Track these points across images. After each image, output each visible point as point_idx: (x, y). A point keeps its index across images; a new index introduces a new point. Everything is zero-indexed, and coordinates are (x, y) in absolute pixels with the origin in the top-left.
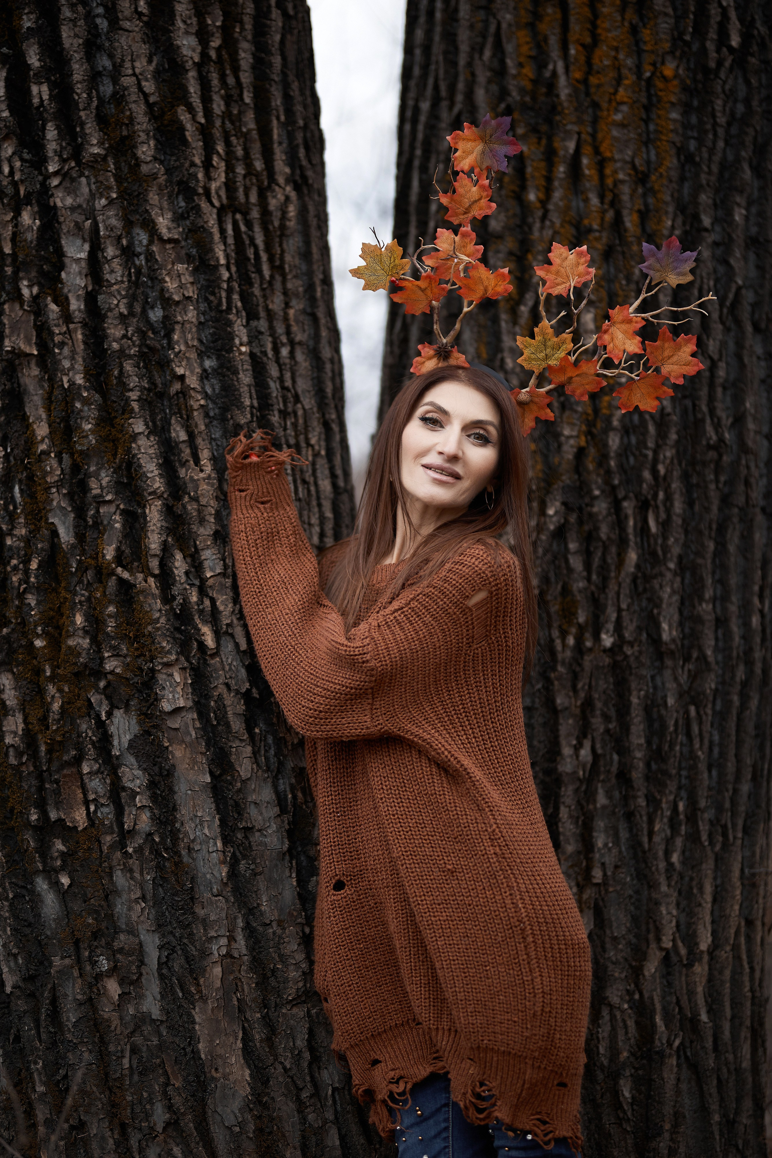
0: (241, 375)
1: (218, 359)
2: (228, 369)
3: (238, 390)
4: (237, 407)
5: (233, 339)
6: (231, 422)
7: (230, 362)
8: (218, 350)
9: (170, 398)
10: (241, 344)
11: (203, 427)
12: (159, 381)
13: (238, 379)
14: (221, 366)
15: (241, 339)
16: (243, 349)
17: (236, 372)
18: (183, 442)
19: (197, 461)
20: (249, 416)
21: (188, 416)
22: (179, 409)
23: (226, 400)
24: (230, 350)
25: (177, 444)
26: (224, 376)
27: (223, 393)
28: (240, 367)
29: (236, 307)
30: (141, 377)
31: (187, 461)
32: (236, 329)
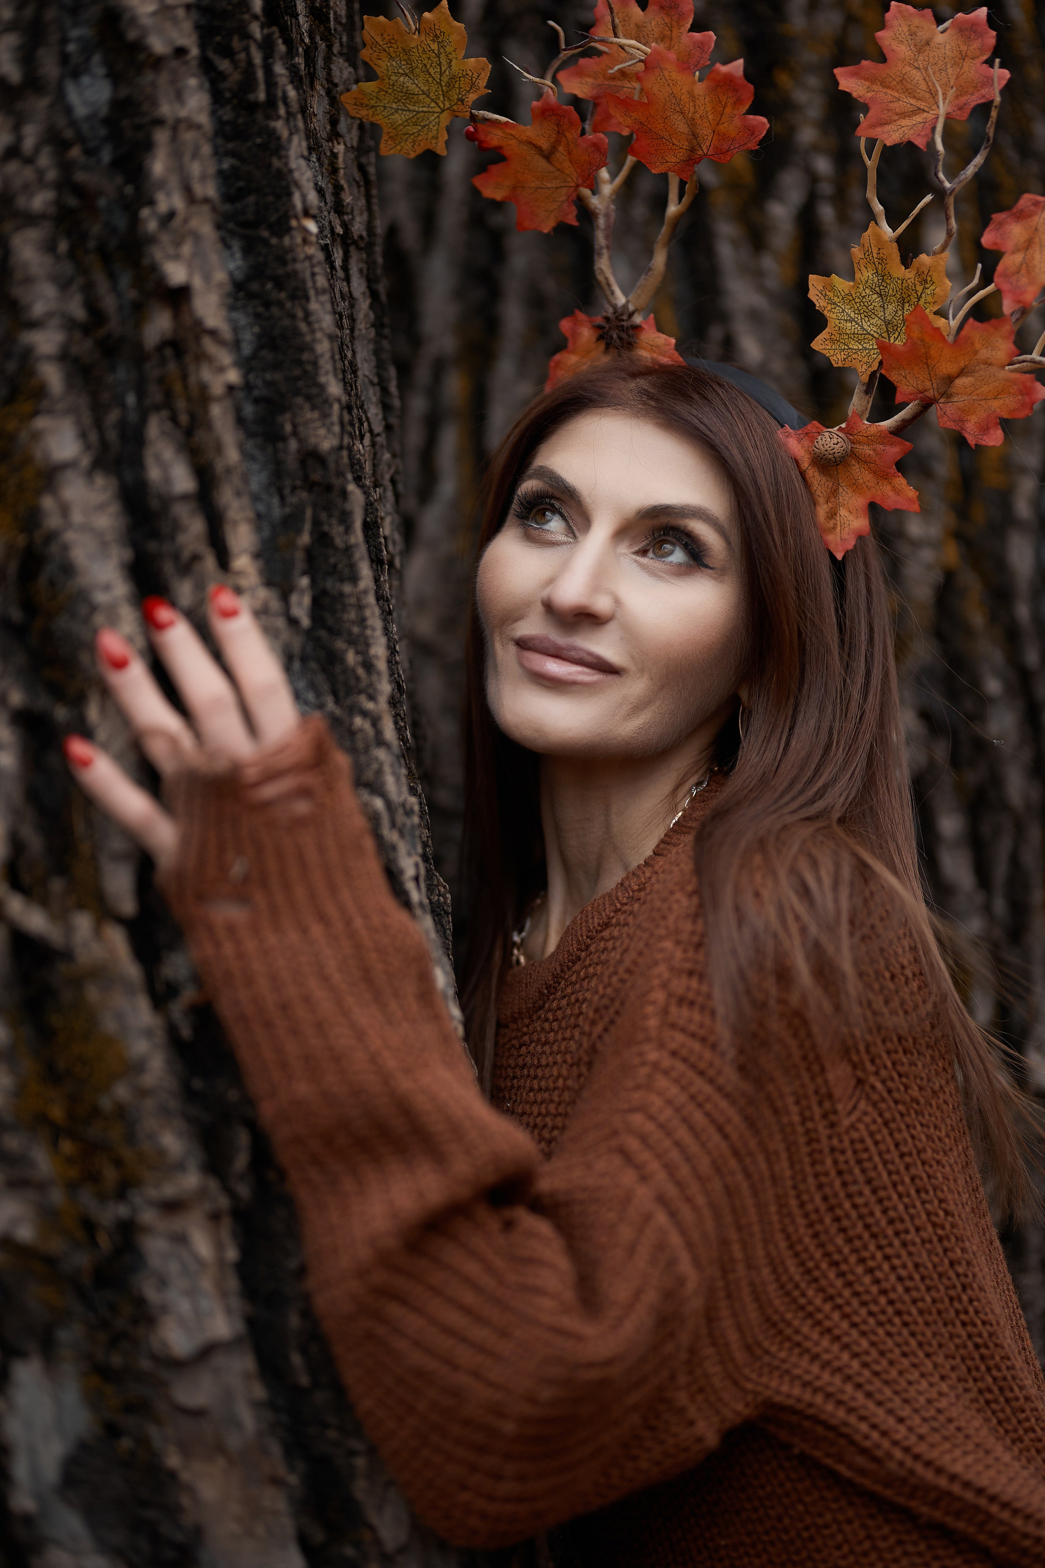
0: (314, 306)
1: (247, 251)
2: (279, 284)
3: (312, 350)
4: (308, 398)
5: (290, 195)
6: (293, 445)
7: (282, 261)
8: (245, 224)
9: (140, 357)
10: (307, 213)
11: (233, 455)
12: (109, 303)
13: (307, 314)
14: (256, 272)
15: (304, 197)
16: (312, 226)
17: (300, 295)
18: (185, 497)
19: (223, 559)
20: (337, 429)
21: (193, 417)
22: (168, 395)
23: (278, 376)
24: (282, 227)
25: (167, 501)
26: (267, 305)
27: (267, 355)
28: (309, 284)
29: (285, 98)
30: (64, 285)
31: (196, 558)
32: (293, 165)
